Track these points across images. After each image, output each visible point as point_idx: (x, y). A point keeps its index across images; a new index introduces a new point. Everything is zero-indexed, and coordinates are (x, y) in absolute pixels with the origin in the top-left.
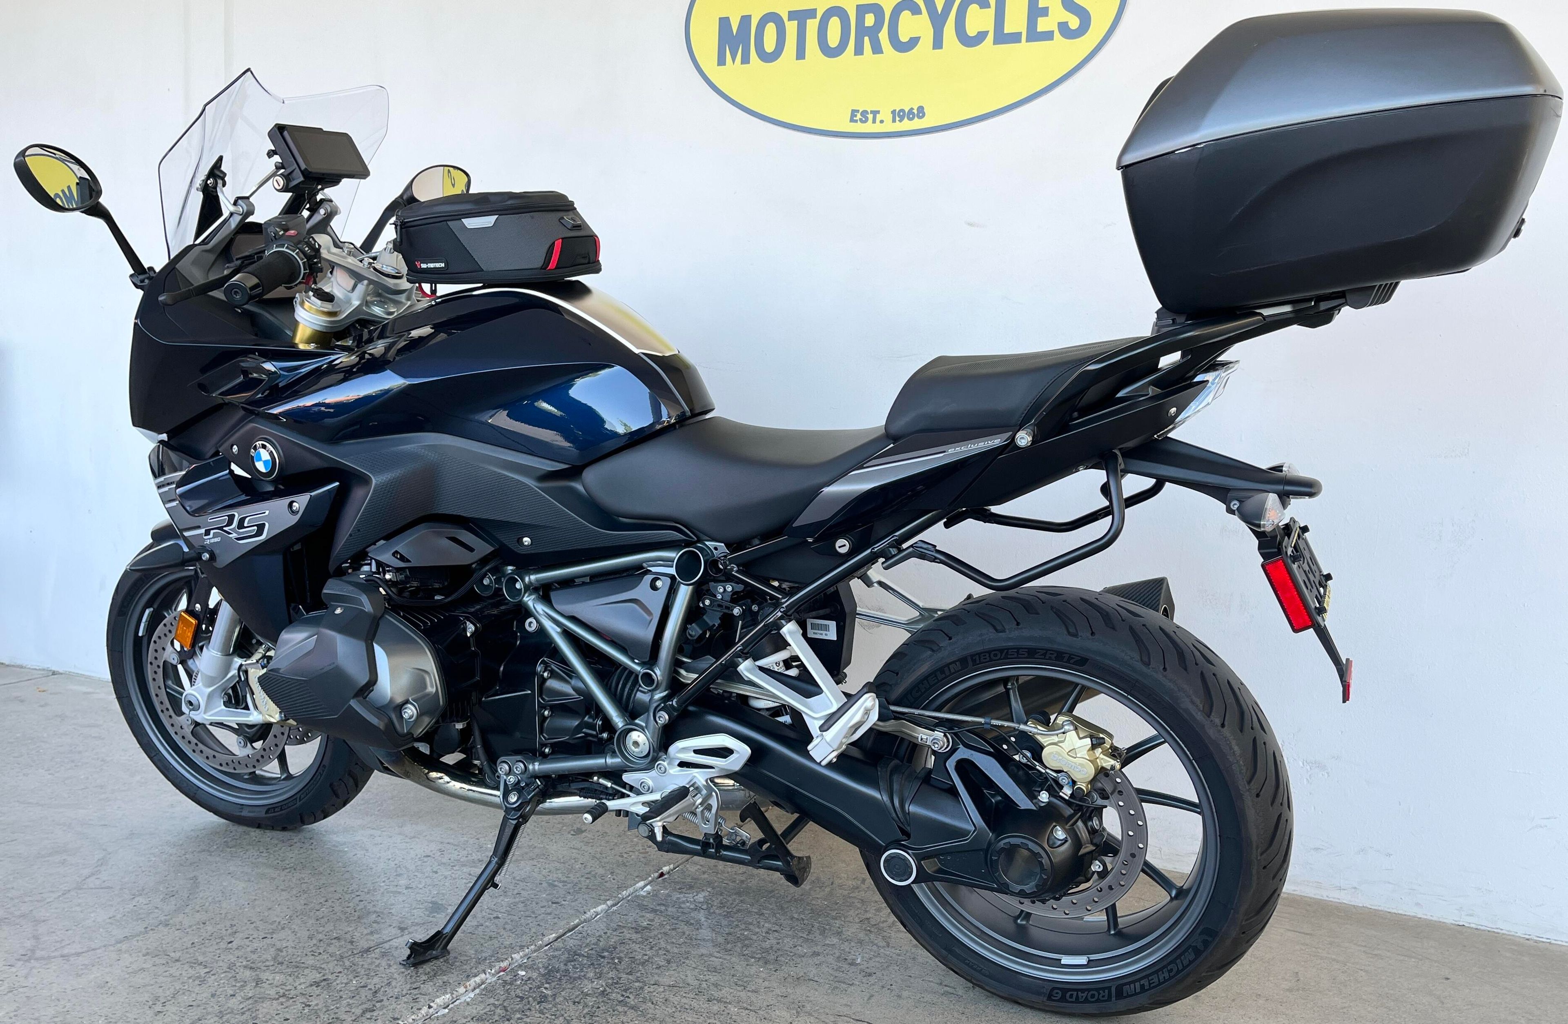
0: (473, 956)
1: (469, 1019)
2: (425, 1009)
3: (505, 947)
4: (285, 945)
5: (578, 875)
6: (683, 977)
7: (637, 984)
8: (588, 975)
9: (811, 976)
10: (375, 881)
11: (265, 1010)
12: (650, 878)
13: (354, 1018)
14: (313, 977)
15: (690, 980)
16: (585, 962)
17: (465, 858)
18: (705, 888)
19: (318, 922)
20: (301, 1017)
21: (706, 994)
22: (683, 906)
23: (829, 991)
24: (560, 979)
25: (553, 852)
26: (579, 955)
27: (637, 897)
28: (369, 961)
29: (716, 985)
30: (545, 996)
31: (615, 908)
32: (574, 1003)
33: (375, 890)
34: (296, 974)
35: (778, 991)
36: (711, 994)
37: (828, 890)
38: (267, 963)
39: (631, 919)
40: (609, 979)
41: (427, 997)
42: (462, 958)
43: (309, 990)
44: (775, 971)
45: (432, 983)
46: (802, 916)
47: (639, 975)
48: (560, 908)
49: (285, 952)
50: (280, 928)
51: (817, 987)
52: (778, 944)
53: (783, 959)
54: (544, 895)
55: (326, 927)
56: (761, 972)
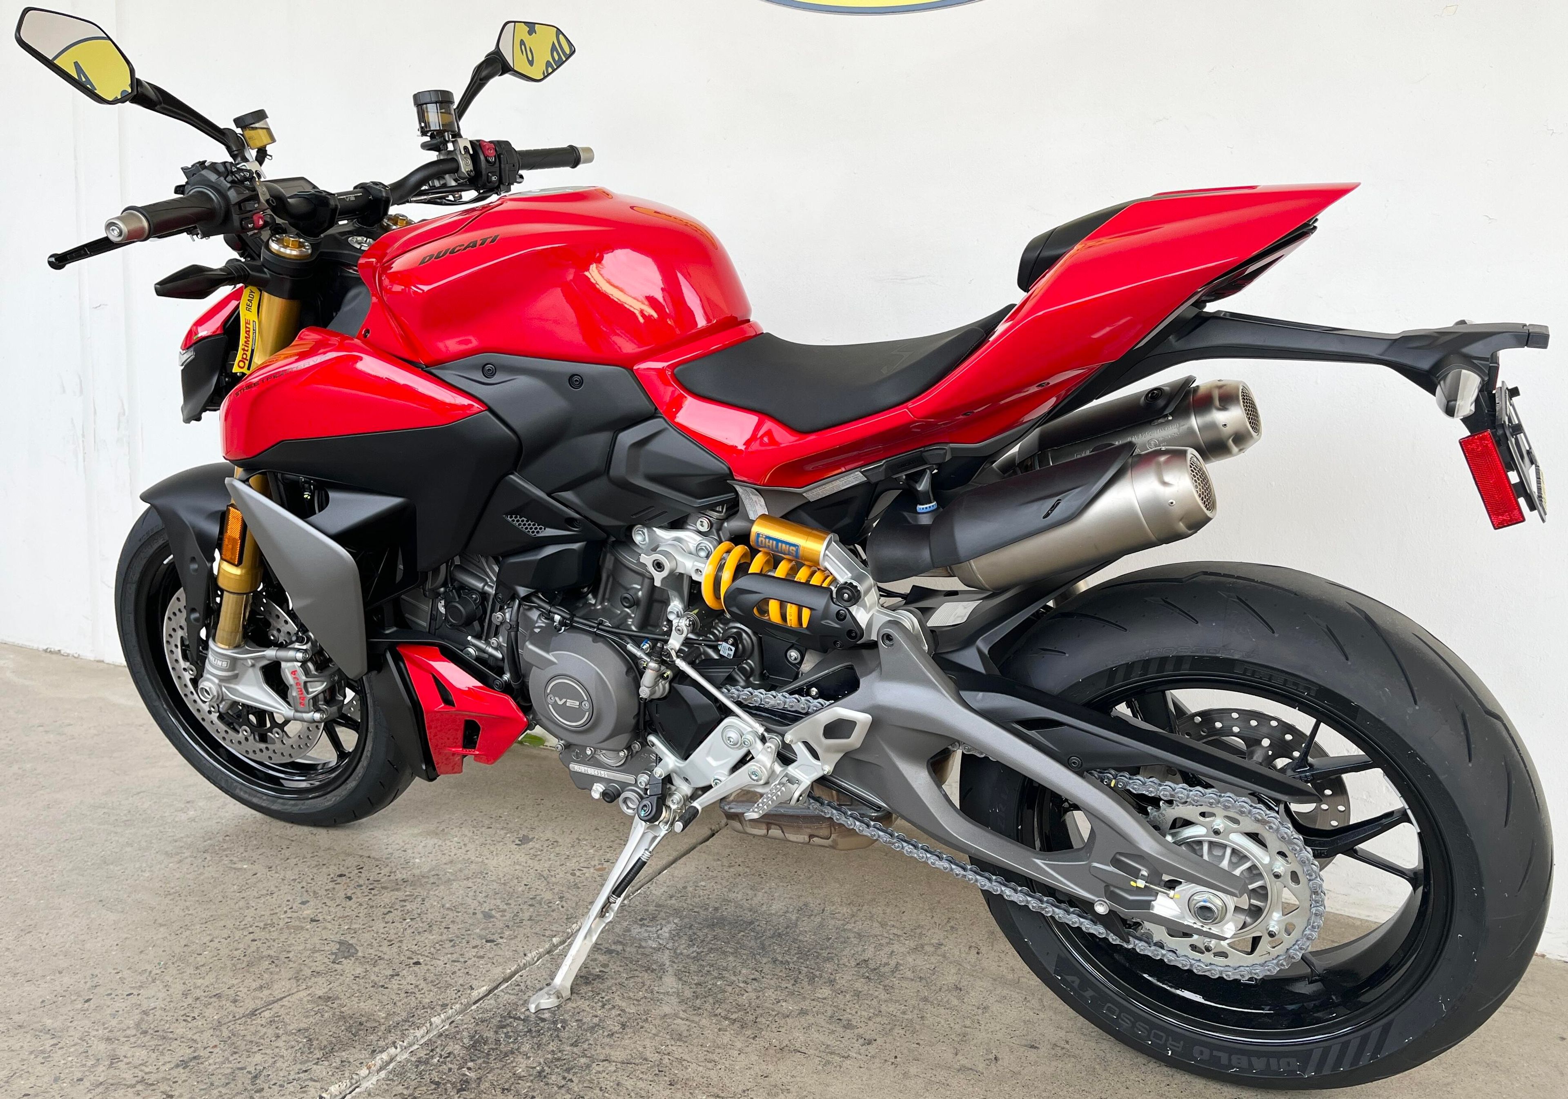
0: (383, 1021)
3: (424, 1008)
4: (152, 1005)
5: (520, 901)
6: (641, 1049)
7: (583, 1060)
8: (523, 1048)
9: (798, 1045)
10: (275, 911)
14: (181, 1053)
15: (648, 1054)
16: (521, 1027)
17: (386, 878)
18: (671, 919)
19: (198, 971)
21: (667, 1074)
22: (643, 945)
23: (820, 1068)
24: (488, 1054)
25: (492, 868)
26: (516, 1018)
28: (253, 1029)
29: (681, 1060)
30: (467, 1082)
32: (503, 1089)
33: (272, 925)
34: (161, 1048)
35: (757, 1068)
36: (675, 1075)
37: (818, 919)
38: (128, 1032)
40: (548, 1053)
41: (318, 1085)
42: (368, 1025)
43: (174, 1073)
44: (754, 1038)
45: (326, 1063)
46: (787, 958)
47: (586, 1046)
48: (495, 947)
49: (152, 1015)
50: (150, 979)
51: (804, 1061)
52: (758, 997)
53: (764, 1020)
54: (478, 931)
55: (207, 978)
56: (736, 1039)
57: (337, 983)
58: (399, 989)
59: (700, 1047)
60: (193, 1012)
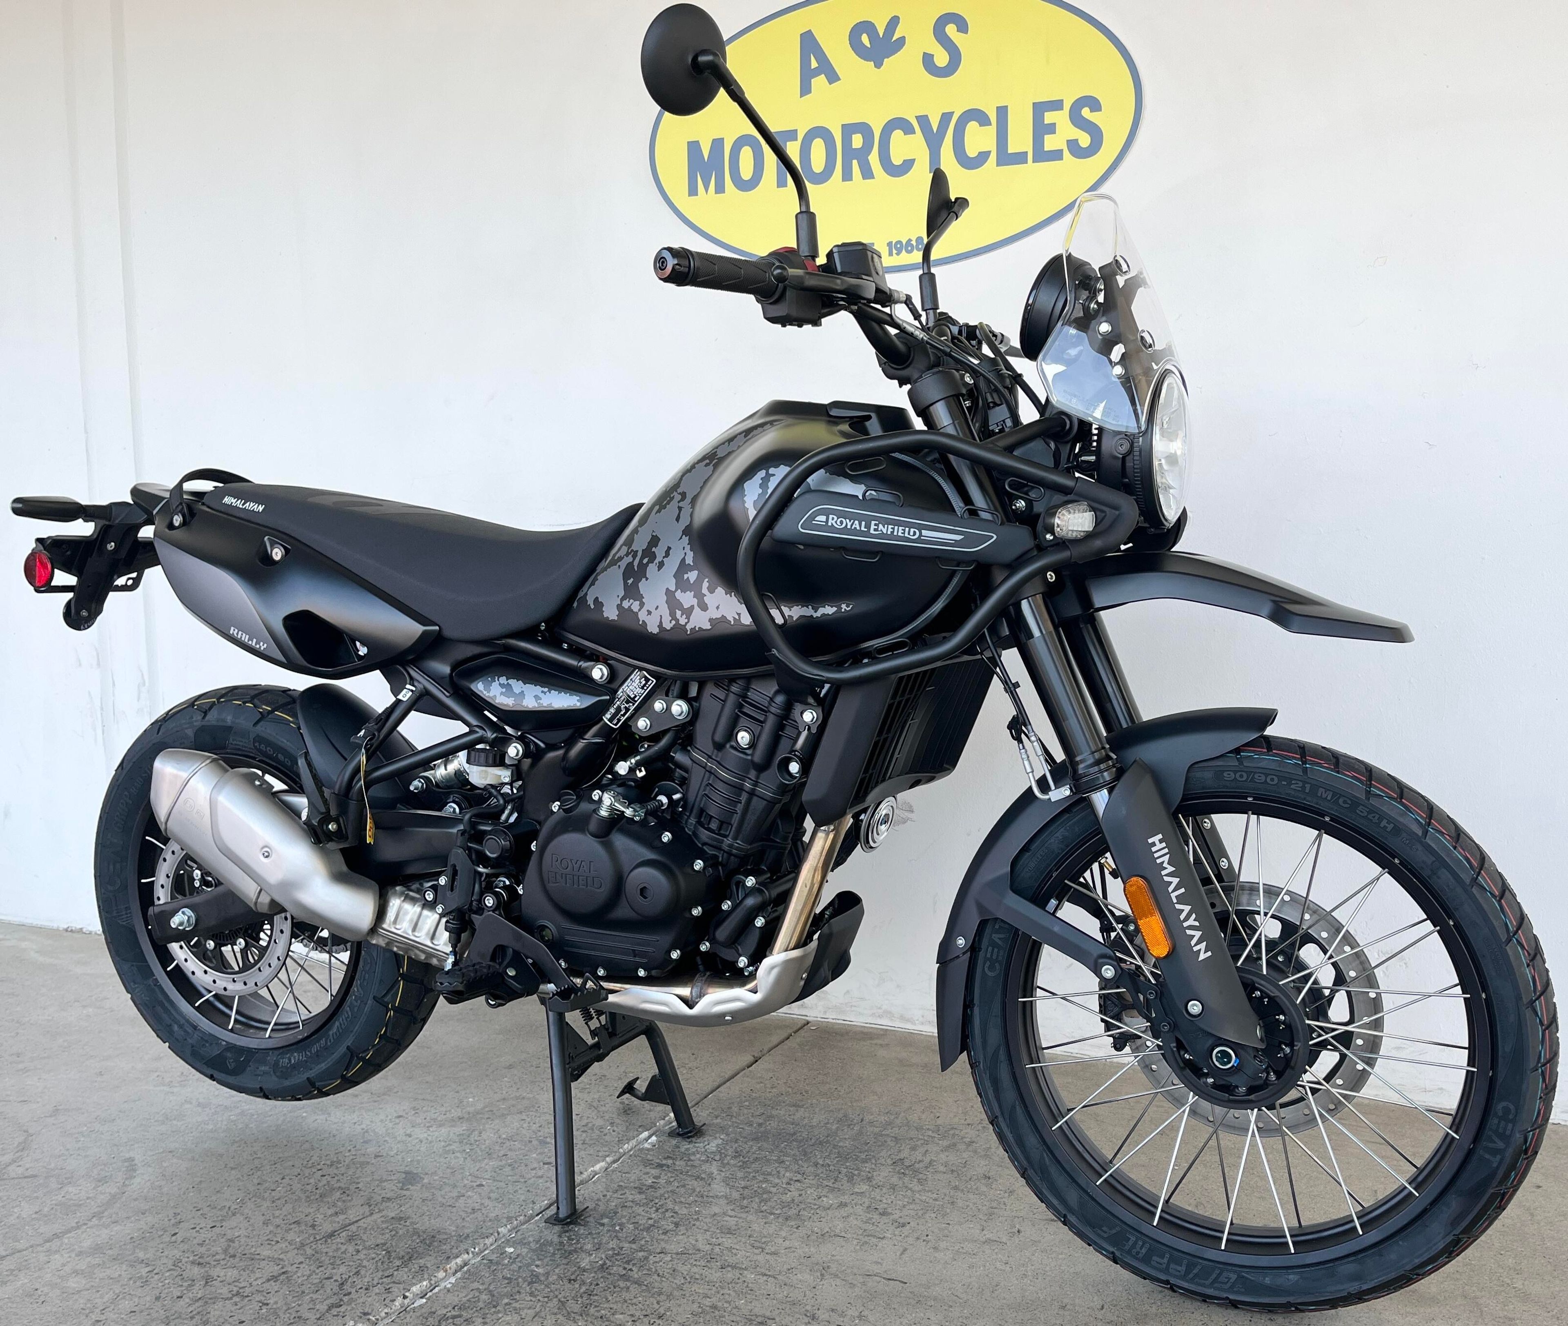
0: (453, 1233)
1: (450, 1309)
2: (400, 1299)
3: (490, 1221)
4: (237, 1234)
6: (693, 1242)
7: (641, 1254)
8: (586, 1247)
9: (838, 1231)
10: (339, 1150)
11: (217, 1313)
12: (654, 1127)
13: (318, 1316)
14: (272, 1269)
15: (700, 1245)
16: (582, 1231)
18: (717, 1135)
19: (275, 1204)
20: (259, 1318)
21: (718, 1260)
22: (692, 1158)
23: (858, 1247)
24: (554, 1254)
26: (576, 1223)
27: (640, 1151)
28: (334, 1246)
29: (730, 1249)
30: (537, 1276)
31: (615, 1165)
32: (570, 1280)
33: (339, 1162)
34: (251, 1267)
35: (800, 1252)
36: (726, 1260)
37: (857, 1128)
38: (217, 1257)
39: (633, 1177)
40: (608, 1249)
41: (401, 1286)
42: (441, 1237)
43: (267, 1286)
44: (797, 1228)
45: (406, 1269)
46: (828, 1161)
47: (643, 1242)
49: (237, 1242)
50: (230, 1213)
51: (844, 1243)
52: (800, 1195)
53: (806, 1213)
54: (534, 1155)
55: (284, 1209)
56: (781, 1229)
57: (408, 1205)
58: (465, 1206)
59: (747, 1238)
60: (276, 1237)
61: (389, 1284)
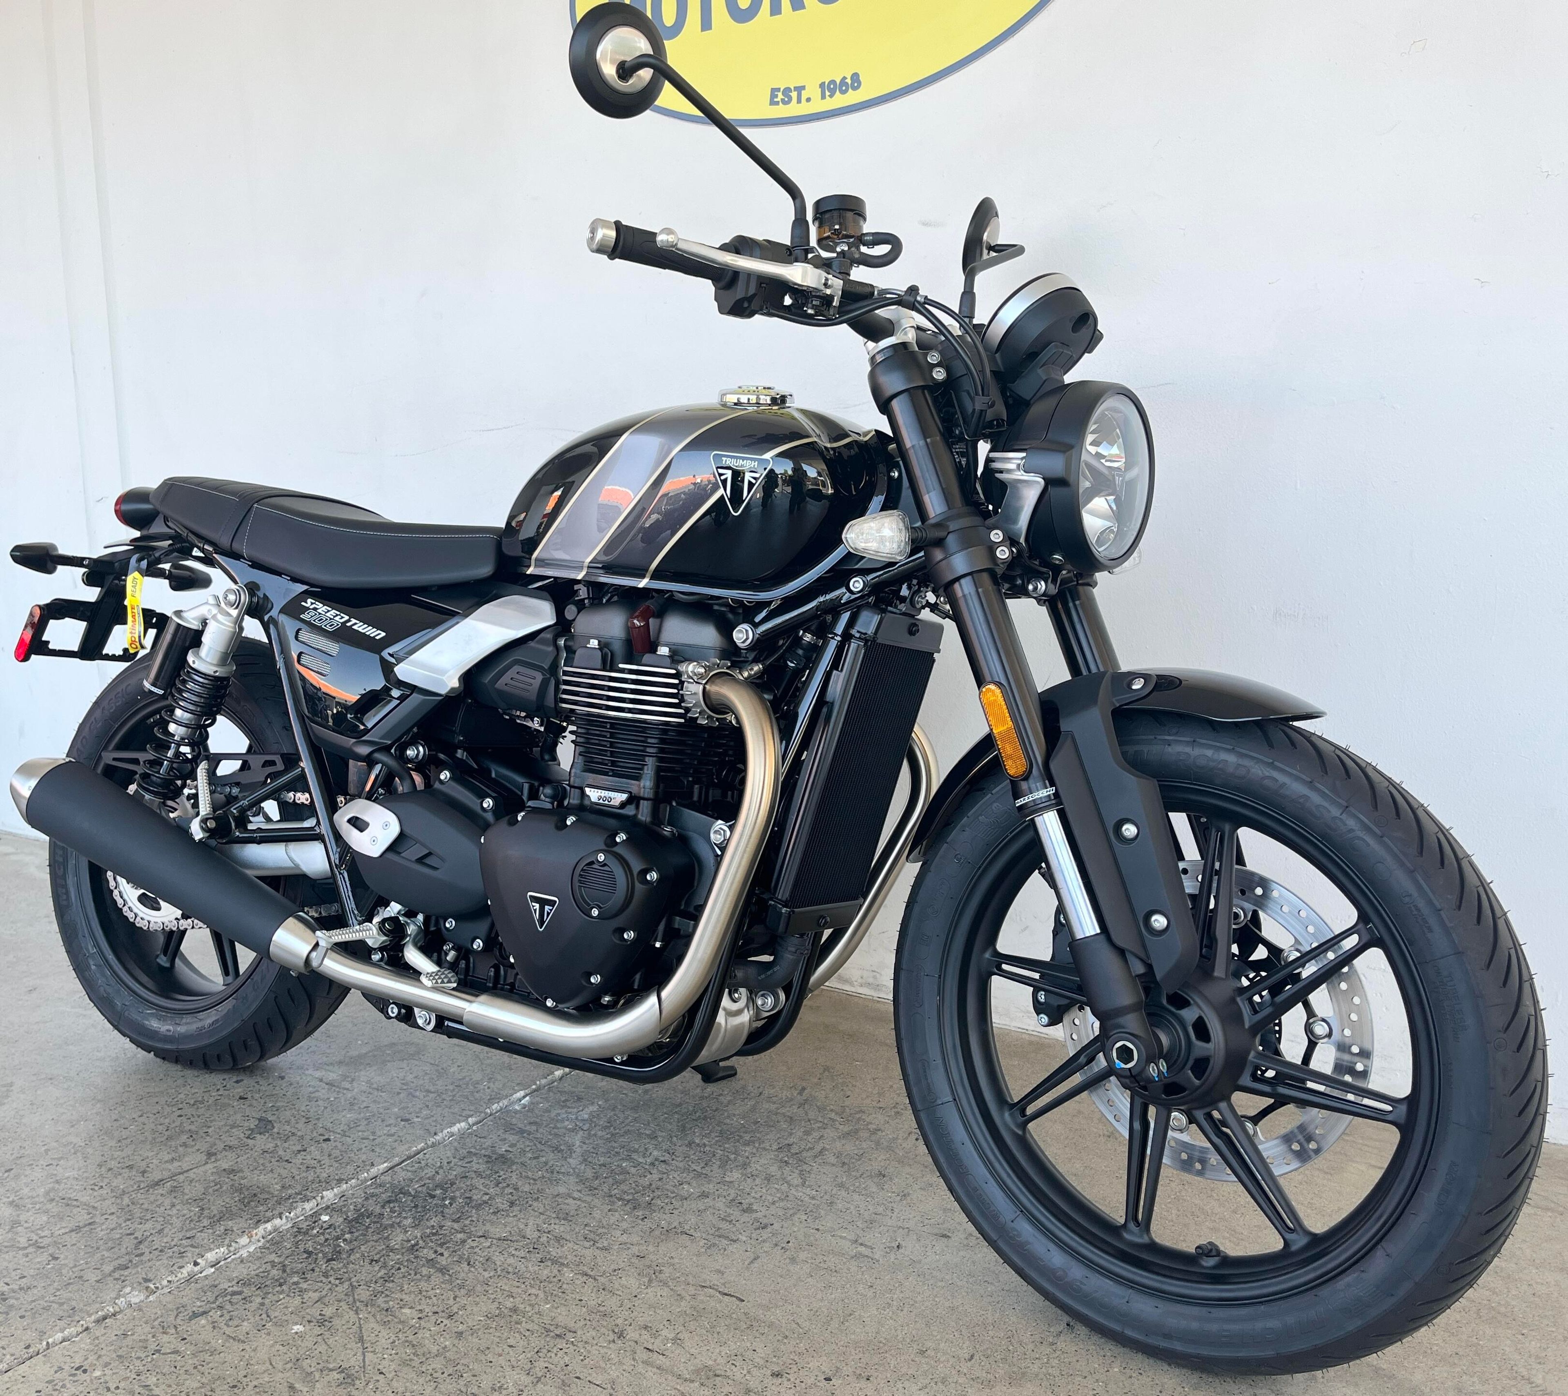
0: (276, 1193)
1: (234, 1283)
2: (190, 1267)
3: (320, 1182)
4: (67, 1175)
6: (522, 1226)
7: (460, 1236)
8: (405, 1221)
9: (687, 1227)
10: (209, 1089)
12: (534, 1087)
13: (99, 1278)
14: (80, 1218)
15: (528, 1232)
16: (409, 1203)
18: (596, 1100)
20: (40, 1274)
21: (541, 1251)
22: (559, 1125)
23: (703, 1249)
24: (368, 1227)
25: (431, 1050)
26: (407, 1193)
27: (508, 1112)
28: (152, 1198)
29: (558, 1239)
30: (340, 1251)
31: (475, 1128)
32: (372, 1261)
33: (202, 1102)
34: (62, 1214)
35: (635, 1250)
36: (549, 1252)
37: (751, 1103)
38: (37, 1199)
39: (488, 1143)
40: (428, 1228)
41: (197, 1250)
42: (262, 1196)
43: (67, 1236)
44: (642, 1219)
45: (211, 1231)
46: (705, 1141)
48: (407, 1126)
49: (63, 1184)
50: (73, 1151)
51: (688, 1243)
52: (660, 1179)
53: (659, 1202)
54: (396, 1110)
55: (124, 1150)
56: (623, 1220)
57: (245, 1157)
58: (302, 1164)
59: (582, 1227)
60: (102, 1181)
61: (187, 1246)
